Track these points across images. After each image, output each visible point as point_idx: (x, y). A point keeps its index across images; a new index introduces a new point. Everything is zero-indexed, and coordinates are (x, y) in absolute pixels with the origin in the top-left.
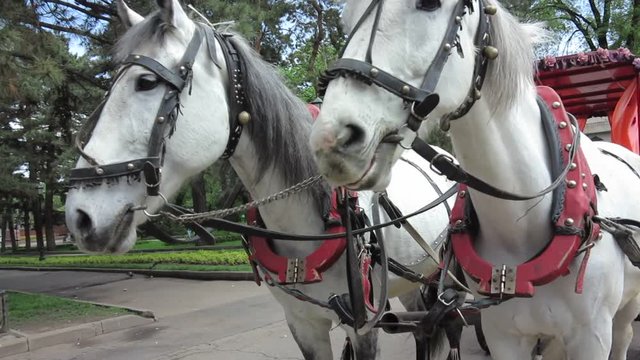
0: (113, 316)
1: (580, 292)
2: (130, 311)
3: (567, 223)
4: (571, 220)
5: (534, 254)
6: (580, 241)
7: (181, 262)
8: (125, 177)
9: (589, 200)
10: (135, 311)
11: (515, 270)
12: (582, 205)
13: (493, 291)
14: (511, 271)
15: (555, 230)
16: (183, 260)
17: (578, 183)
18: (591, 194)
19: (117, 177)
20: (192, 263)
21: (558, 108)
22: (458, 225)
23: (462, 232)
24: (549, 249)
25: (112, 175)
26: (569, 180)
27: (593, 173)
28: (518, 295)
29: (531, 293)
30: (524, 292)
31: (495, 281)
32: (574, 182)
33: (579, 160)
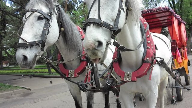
0: (18, 89)
1: (150, 80)
2: (23, 88)
3: (147, 59)
4: (148, 59)
5: (137, 69)
6: (150, 65)
7: (42, 72)
8: (35, 46)
9: (153, 52)
10: (24, 88)
11: (131, 73)
12: (151, 54)
13: (125, 80)
14: (130, 74)
15: (143, 61)
16: (43, 72)
17: (150, 47)
18: (154, 51)
19: (33, 46)
20: (46, 73)
21: (145, 24)
22: (115, 60)
23: (116, 62)
24: (141, 67)
25: (31, 45)
26: (148, 46)
27: (155, 44)
28: (132, 81)
29: (136, 80)
30: (134, 80)
31: (125, 77)
32: (149, 47)
33: (151, 40)
